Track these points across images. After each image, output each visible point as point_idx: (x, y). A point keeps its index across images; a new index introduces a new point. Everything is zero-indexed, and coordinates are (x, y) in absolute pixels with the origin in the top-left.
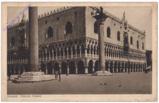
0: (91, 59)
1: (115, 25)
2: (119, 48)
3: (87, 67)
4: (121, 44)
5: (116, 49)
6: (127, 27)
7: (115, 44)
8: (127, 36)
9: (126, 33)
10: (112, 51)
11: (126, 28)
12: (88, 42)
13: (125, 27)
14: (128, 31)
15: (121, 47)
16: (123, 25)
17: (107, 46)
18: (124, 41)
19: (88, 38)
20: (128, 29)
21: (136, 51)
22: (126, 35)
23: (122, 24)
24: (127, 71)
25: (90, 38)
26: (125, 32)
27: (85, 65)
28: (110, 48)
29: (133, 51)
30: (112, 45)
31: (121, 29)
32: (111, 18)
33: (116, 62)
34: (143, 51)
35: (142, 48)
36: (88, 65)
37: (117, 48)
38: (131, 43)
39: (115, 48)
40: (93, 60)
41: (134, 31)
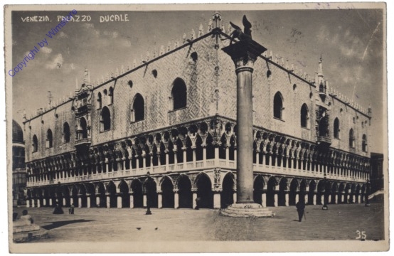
0: (229, 171)
1: (295, 87)
2: (304, 144)
3: (219, 192)
4: (311, 135)
5: (295, 147)
6: (327, 95)
7: (293, 135)
8: (327, 116)
9: (322, 109)
10: (285, 154)
11: (323, 97)
12: (221, 128)
13: (322, 93)
14: (330, 104)
15: (310, 145)
16: (318, 89)
18: (317, 128)
19: (223, 117)
20: (329, 99)
21: (347, 154)
22: (324, 115)
23: (315, 87)
24: (323, 202)
25: (228, 119)
26: (321, 107)
27: (213, 187)
28: (281, 146)
29: (339, 153)
30: (287, 138)
31: (312, 99)
32: (286, 70)
33: (296, 179)
34: (363, 154)
35: (361, 148)
36: (221, 187)
37: (298, 146)
38: (336, 136)
39: (293, 145)
40: (235, 175)
41: (343, 106)
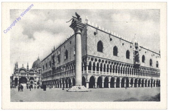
0: (92, 75)
1: (123, 44)
2: (128, 65)
3: (88, 83)
4: (131, 61)
6: (139, 47)
7: (123, 62)
8: (138, 54)
12: (89, 59)
13: (136, 46)
14: (140, 50)
15: (131, 65)
16: (134, 44)
17: (114, 63)
18: (134, 59)
19: (90, 55)
21: (149, 68)
25: (92, 56)
26: (135, 51)
27: (86, 81)
29: (144, 68)
30: (120, 63)
31: (131, 48)
32: (118, 38)
34: (157, 68)
35: (156, 66)
37: (125, 66)
38: (143, 62)
40: (95, 76)
41: (146, 51)
